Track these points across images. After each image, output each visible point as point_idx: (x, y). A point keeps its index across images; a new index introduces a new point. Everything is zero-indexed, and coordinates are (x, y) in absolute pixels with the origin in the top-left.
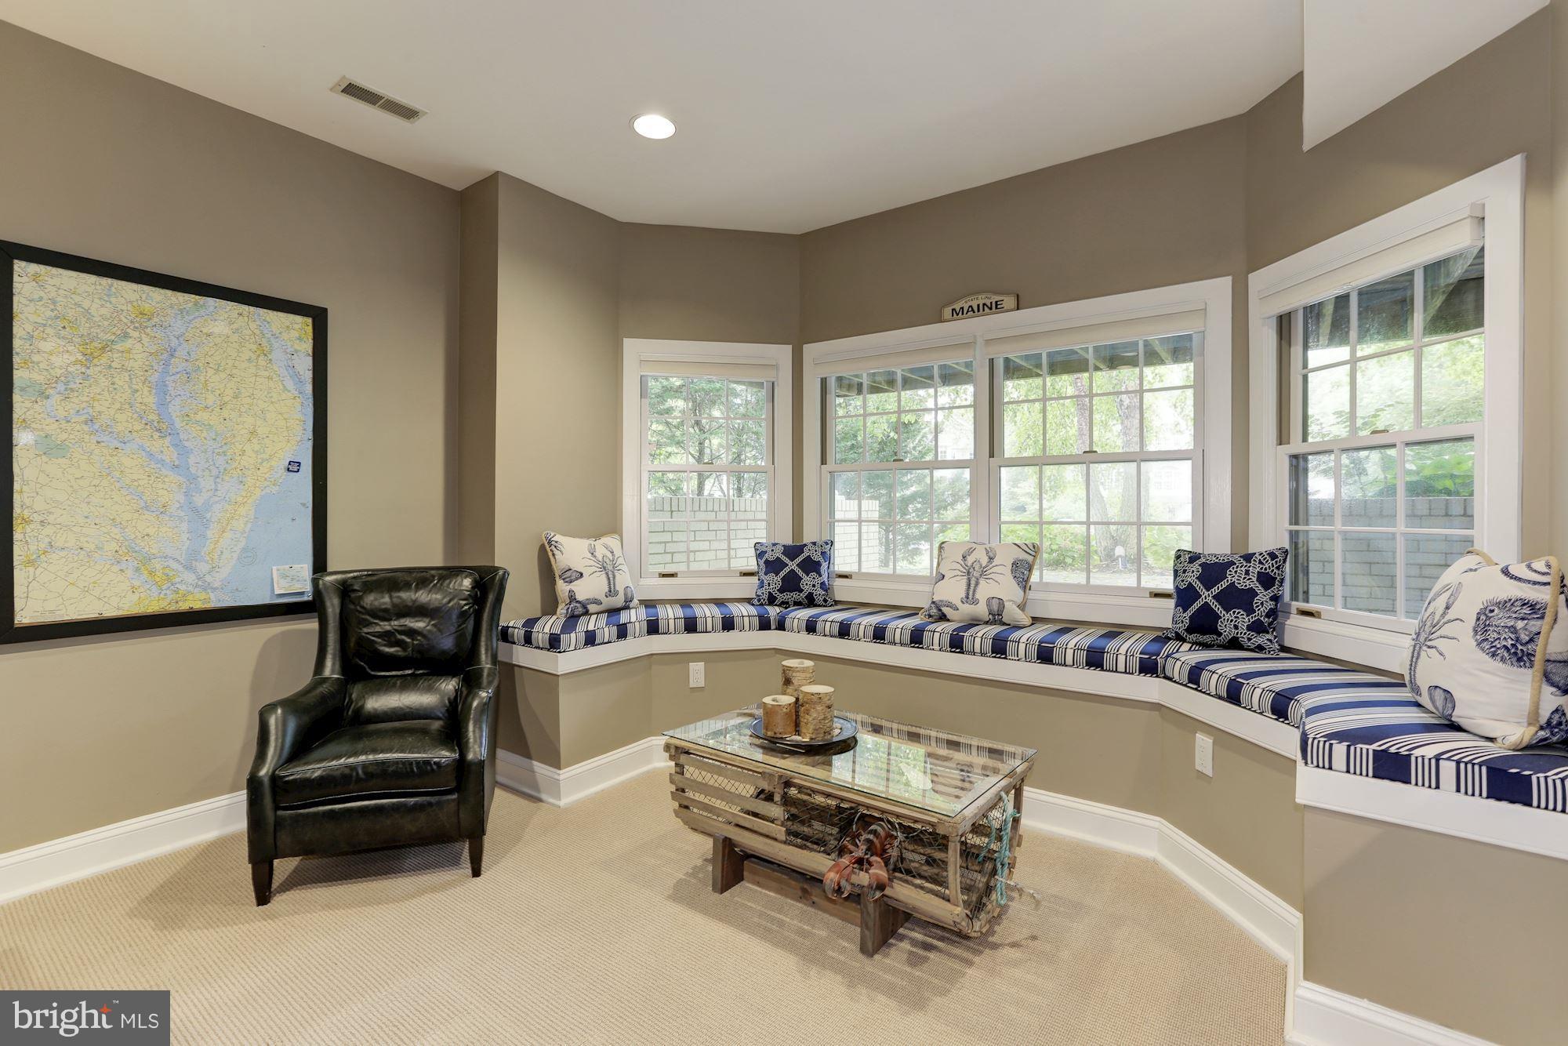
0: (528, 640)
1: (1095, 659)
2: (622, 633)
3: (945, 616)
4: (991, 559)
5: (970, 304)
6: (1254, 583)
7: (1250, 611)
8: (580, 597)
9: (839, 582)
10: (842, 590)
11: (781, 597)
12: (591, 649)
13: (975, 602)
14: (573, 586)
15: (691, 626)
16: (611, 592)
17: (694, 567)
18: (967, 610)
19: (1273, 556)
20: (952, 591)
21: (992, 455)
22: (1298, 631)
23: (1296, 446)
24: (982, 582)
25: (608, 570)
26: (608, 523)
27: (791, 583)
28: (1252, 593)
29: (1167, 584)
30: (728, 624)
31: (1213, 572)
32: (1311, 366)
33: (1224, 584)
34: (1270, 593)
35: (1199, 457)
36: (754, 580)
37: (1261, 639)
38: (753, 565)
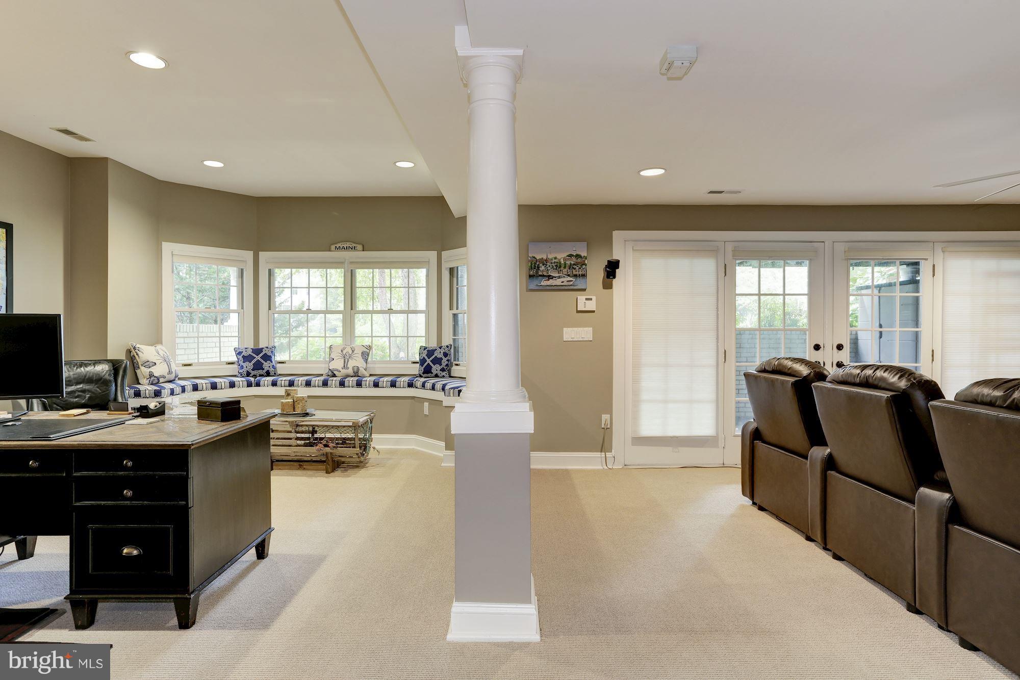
1: (393, 385)
2: (183, 390)
3: (335, 375)
4: (353, 351)
5: (343, 246)
6: (442, 356)
7: (441, 365)
8: (156, 375)
9: (279, 365)
10: (281, 369)
11: (253, 373)
12: (172, 397)
13: (348, 368)
14: (151, 369)
15: (214, 386)
16: (170, 372)
17: (200, 361)
18: (344, 372)
19: (447, 347)
20: (337, 364)
21: (352, 309)
22: (455, 371)
23: (455, 311)
24: (350, 360)
25: (166, 361)
26: (156, 339)
27: (258, 366)
28: (441, 359)
29: (418, 359)
30: (232, 385)
31: (430, 353)
32: (460, 284)
33: (433, 357)
34: (446, 359)
35: (427, 312)
36: (235, 366)
37: (444, 374)
38: (234, 359)
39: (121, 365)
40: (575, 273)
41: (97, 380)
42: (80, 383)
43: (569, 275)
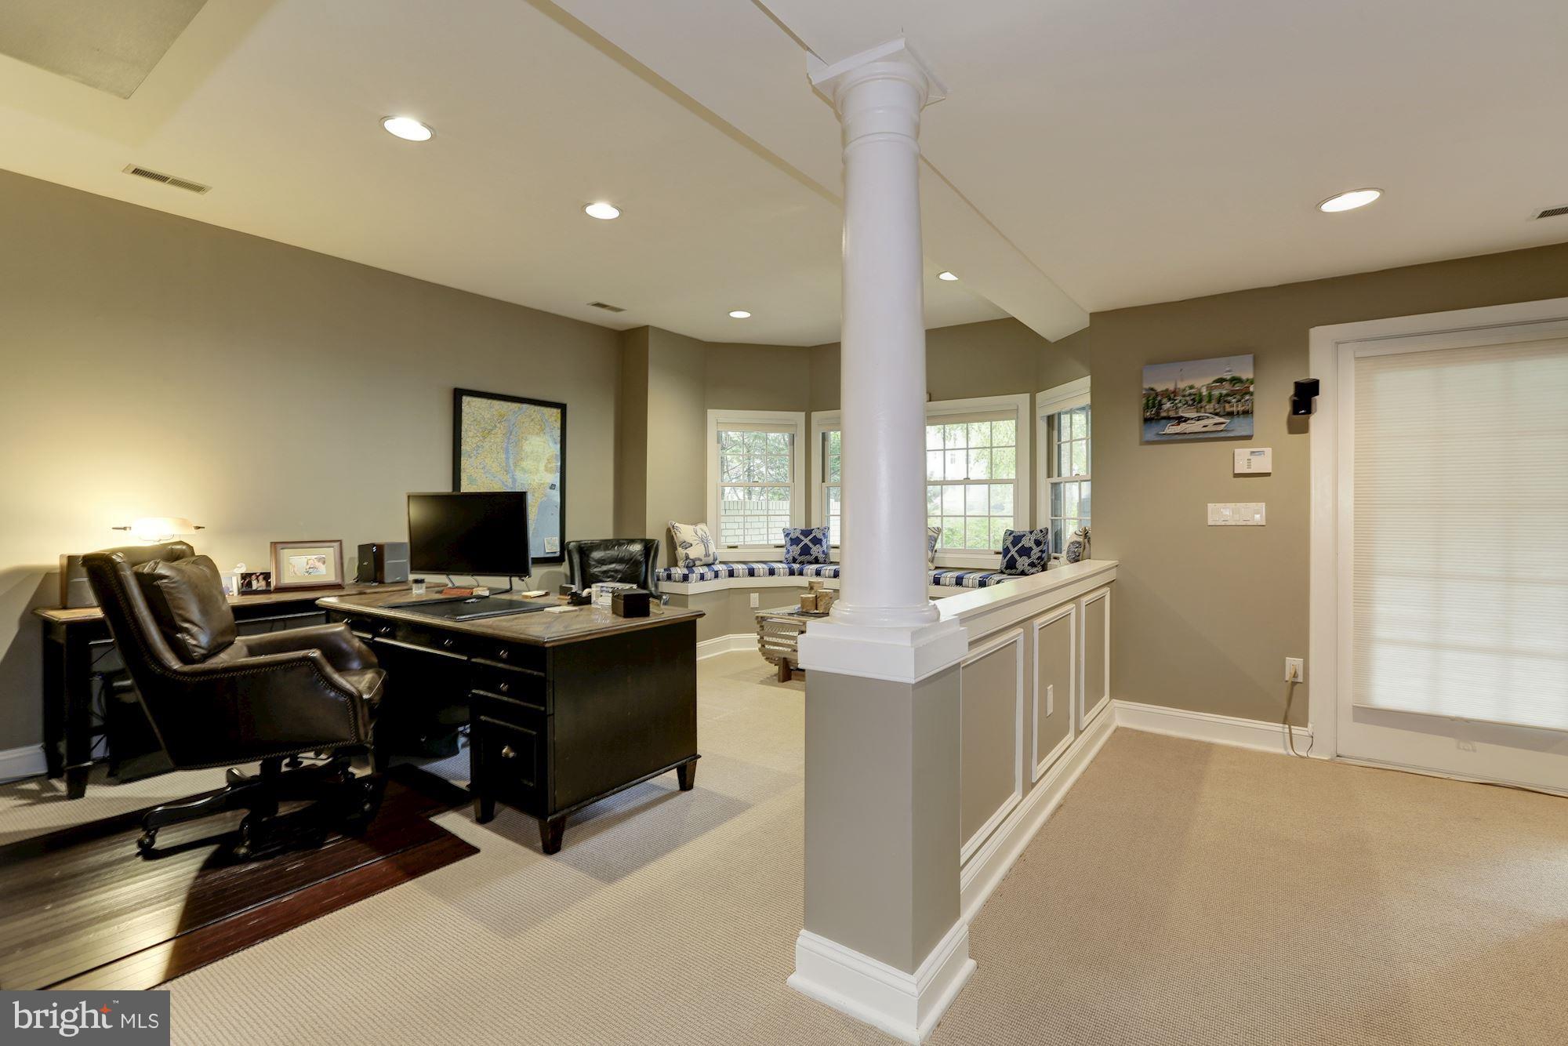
0: (669, 577)
1: (959, 582)
2: (716, 576)
6: (1032, 544)
7: (1030, 557)
8: (691, 557)
9: (832, 551)
10: (834, 555)
11: (800, 559)
12: (702, 583)
14: (686, 551)
15: (751, 573)
16: (707, 555)
17: (747, 542)
19: (1041, 531)
23: (1055, 479)
25: (704, 542)
26: (699, 517)
27: (805, 550)
28: (1031, 549)
29: (1000, 549)
30: (772, 572)
31: (1017, 539)
32: (1062, 440)
33: (1020, 545)
34: (1040, 549)
35: (1016, 482)
36: (784, 550)
37: (1035, 570)
38: (783, 542)
39: (653, 545)
40: (1228, 409)
41: (631, 561)
42: (613, 563)
43: (1217, 414)
